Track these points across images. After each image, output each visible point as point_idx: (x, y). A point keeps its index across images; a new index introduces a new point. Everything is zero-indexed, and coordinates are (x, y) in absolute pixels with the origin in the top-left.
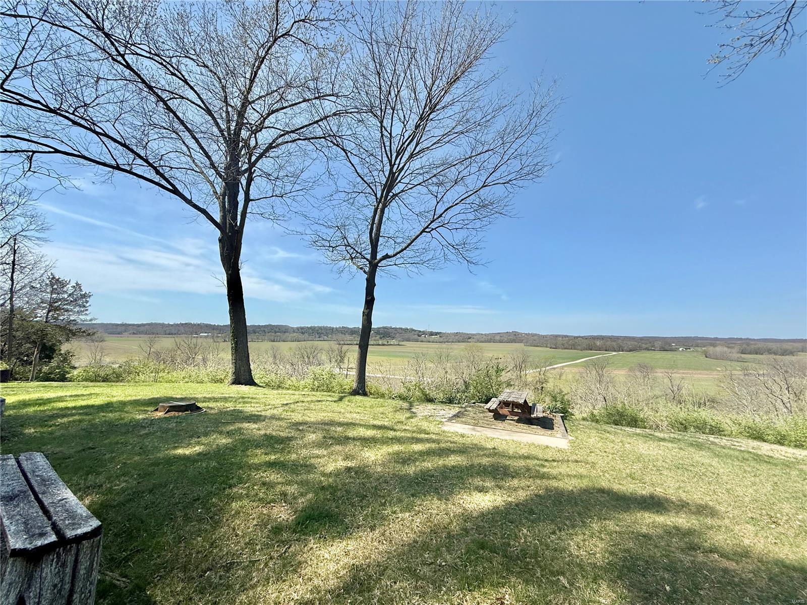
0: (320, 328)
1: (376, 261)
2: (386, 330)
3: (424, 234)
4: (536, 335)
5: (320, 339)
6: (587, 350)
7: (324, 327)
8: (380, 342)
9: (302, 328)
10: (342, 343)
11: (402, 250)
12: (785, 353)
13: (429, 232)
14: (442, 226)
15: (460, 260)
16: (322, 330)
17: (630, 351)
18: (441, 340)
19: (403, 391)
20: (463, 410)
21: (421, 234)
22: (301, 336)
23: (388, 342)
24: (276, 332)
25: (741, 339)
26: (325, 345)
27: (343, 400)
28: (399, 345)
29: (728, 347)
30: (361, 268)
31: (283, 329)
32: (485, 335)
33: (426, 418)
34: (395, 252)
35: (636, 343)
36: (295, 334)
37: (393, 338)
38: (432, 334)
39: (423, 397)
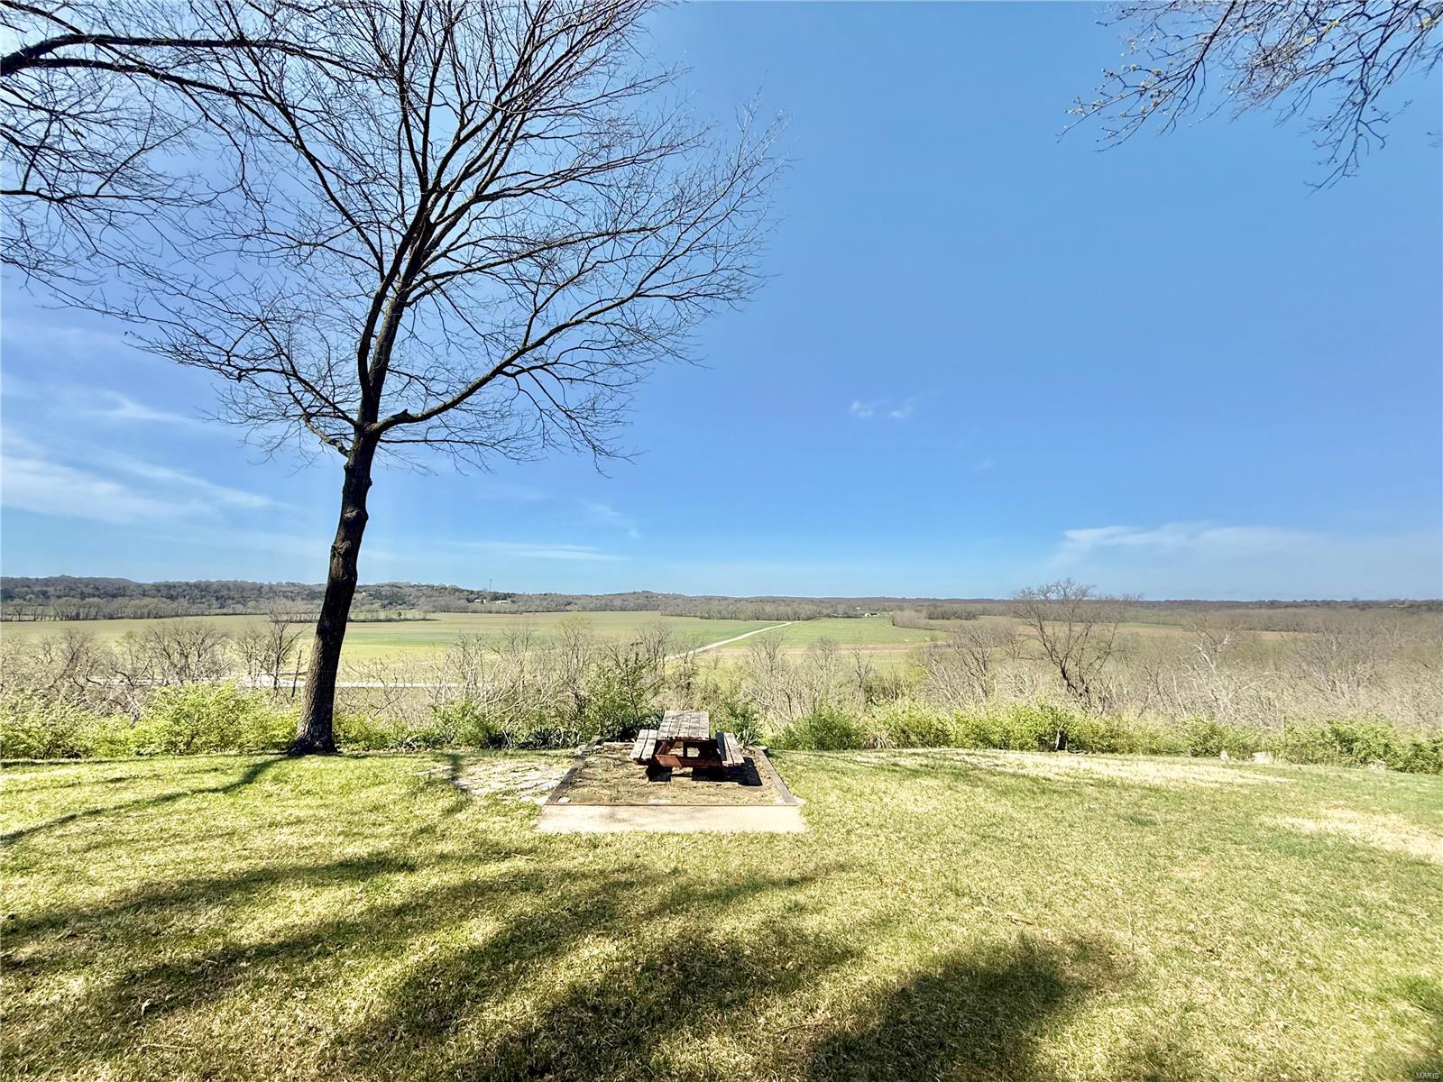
0: (226, 586)
1: (375, 426)
2: (395, 589)
3: (500, 378)
4: (679, 597)
5: (224, 611)
6: (752, 619)
7: (235, 583)
8: (382, 615)
9: (170, 587)
10: (285, 618)
11: (445, 408)
12: (970, 616)
13: (513, 376)
14: (541, 367)
15: (577, 444)
16: (229, 589)
17: (808, 619)
18: (515, 607)
19: (431, 724)
20: (580, 764)
21: (494, 374)
22: (170, 606)
23: (400, 614)
24: (83, 596)
25: (928, 600)
26: (235, 623)
27: (260, 777)
28: (424, 620)
29: (916, 611)
30: (333, 442)
31: (110, 589)
32: (597, 598)
33: (495, 801)
34: (427, 410)
35: (815, 608)
36: (146, 601)
37: (413, 606)
38: (496, 597)
39: (480, 735)
